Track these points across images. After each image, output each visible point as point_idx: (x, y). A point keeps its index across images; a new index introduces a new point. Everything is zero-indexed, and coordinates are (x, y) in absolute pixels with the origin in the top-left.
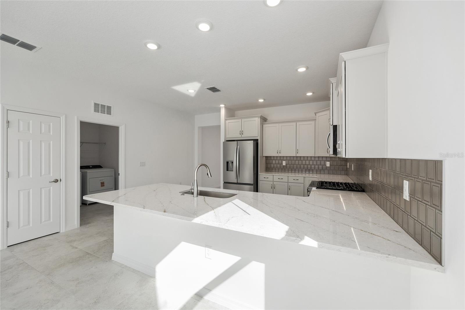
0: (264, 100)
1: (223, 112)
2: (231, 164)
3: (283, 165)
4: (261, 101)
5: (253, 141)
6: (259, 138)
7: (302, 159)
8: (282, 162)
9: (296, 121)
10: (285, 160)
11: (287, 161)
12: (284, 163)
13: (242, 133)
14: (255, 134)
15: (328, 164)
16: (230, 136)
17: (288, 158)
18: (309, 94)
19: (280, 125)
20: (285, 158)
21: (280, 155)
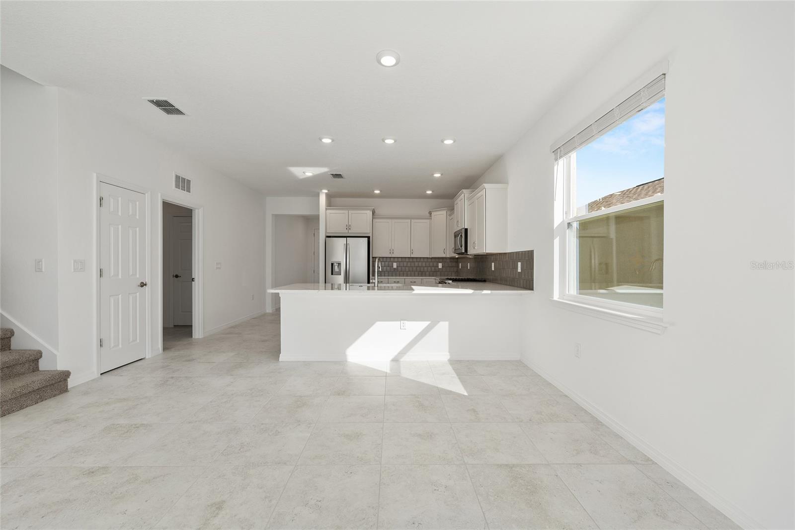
0: (381, 191)
1: (323, 199)
2: (336, 267)
3: (394, 267)
4: (377, 192)
5: (367, 238)
6: (370, 235)
7: (415, 260)
8: (393, 265)
9: (411, 218)
10: (396, 262)
11: (398, 263)
12: (395, 265)
13: (348, 227)
14: (367, 231)
15: (440, 266)
16: (332, 231)
17: (400, 260)
18: (429, 192)
19: (394, 221)
20: (396, 260)
21: (393, 256)
